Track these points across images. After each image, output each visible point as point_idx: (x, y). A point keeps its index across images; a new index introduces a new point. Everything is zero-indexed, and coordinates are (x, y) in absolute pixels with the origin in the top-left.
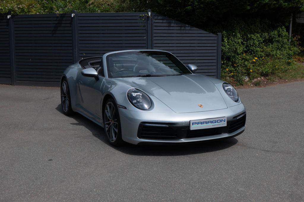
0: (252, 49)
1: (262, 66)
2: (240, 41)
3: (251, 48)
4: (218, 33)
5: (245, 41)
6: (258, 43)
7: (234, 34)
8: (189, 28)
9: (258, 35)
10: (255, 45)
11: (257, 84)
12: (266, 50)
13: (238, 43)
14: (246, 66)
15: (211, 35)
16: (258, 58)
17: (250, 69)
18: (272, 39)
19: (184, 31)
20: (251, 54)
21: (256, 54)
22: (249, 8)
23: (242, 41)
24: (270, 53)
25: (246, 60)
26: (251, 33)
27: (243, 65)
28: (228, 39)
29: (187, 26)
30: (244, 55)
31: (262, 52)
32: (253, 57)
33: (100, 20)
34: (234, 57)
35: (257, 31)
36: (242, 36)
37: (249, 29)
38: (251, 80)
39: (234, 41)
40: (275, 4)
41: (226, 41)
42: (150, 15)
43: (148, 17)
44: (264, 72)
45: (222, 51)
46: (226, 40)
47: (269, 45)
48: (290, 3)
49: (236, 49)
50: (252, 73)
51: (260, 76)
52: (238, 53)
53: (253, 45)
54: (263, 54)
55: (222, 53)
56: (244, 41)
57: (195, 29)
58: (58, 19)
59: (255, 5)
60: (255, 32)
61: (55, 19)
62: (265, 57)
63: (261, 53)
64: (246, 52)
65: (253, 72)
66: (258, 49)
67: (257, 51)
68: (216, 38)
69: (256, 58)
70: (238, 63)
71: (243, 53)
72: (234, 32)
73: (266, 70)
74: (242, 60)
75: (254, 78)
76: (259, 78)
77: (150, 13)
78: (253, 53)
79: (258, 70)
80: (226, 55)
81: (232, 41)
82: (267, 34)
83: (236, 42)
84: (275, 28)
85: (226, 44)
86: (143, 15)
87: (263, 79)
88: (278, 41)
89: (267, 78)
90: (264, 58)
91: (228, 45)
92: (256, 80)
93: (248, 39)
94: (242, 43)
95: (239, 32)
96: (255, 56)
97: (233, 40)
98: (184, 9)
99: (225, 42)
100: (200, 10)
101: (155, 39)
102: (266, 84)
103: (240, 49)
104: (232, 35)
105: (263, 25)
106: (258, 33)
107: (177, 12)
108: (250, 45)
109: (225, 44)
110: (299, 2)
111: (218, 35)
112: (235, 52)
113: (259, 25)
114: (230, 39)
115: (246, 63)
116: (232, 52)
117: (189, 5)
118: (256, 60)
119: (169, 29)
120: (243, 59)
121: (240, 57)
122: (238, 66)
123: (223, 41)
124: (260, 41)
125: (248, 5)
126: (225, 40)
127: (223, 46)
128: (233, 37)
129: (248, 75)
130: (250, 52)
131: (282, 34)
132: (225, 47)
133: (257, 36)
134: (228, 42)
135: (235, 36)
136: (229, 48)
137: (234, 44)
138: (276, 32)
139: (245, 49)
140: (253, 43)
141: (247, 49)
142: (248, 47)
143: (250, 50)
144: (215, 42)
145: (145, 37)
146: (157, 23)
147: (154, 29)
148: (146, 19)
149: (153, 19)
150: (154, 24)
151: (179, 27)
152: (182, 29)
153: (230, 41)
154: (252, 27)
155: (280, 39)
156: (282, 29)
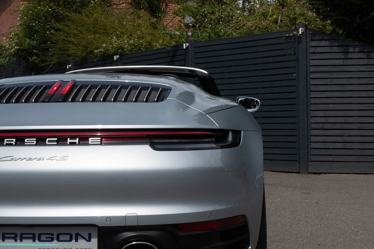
33: (225, 49)
42: (300, 33)
43: (299, 37)
58: (170, 55)
61: (166, 55)
86: (291, 35)
98: (369, 17)
101: (312, 76)
107: (355, 24)
119: (346, 57)
145: (294, 73)
146: (318, 48)
147: (311, 59)
148: (297, 40)
149: (308, 40)
150: (312, 50)
151: (365, 52)
152: (371, 57)
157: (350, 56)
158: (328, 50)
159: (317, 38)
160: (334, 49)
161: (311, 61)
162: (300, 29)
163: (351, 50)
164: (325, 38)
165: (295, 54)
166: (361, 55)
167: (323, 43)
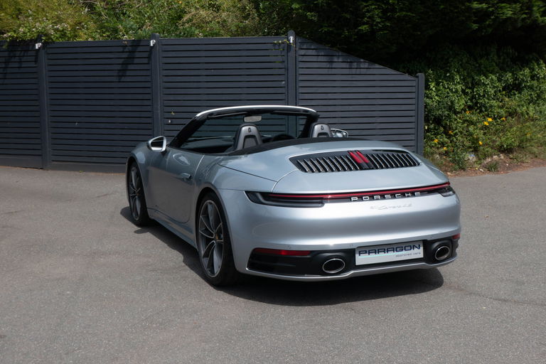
0: (482, 103)
1: (501, 135)
2: (459, 87)
3: (481, 101)
4: (419, 74)
5: (470, 88)
6: (493, 92)
7: (448, 75)
8: (366, 66)
9: (494, 77)
10: (488, 95)
11: (492, 168)
12: (508, 104)
13: (457, 91)
14: (471, 134)
15: (407, 77)
16: (494, 119)
17: (477, 140)
18: (520, 84)
19: (358, 71)
20: (481, 111)
21: (491, 111)
22: (475, 26)
23: (463, 87)
24: (516, 110)
25: (471, 123)
26: (480, 72)
27: (464, 132)
28: (438, 84)
29: (362, 60)
30: (468, 113)
31: (502, 107)
32: (484, 118)
33: (201, 50)
34: (449, 117)
35: (491, 69)
36: (464, 80)
37: (477, 65)
38: (480, 159)
39: (448, 88)
40: (524, 20)
41: (434, 89)
42: (291, 42)
43: (289, 45)
44: (505, 146)
45: (426, 107)
46: (432, 85)
47: (515, 94)
49: (452, 102)
50: (482, 148)
51: (496, 152)
52: (455, 110)
53: (484, 96)
54: (502, 112)
55: (425, 111)
56: (467, 87)
57: (377, 66)
59: (487, 23)
60: (488, 71)
62: (506, 117)
63: (499, 110)
64: (470, 108)
65: (483, 145)
66: (494, 103)
67: (491, 106)
68: (414, 84)
69: (490, 120)
70: (456, 129)
71: (465, 111)
72: (448, 71)
73: (509, 142)
74: (463, 123)
75: (485, 156)
76: (495, 157)
77: (292, 39)
78: (483, 109)
79: (494, 141)
80: (433, 115)
81: (444, 87)
82: (510, 74)
83: (451, 90)
84: (524, 63)
85: (434, 94)
86: (280, 42)
87: (502, 157)
88: (531, 88)
89: (511, 156)
90: (504, 119)
91: (437, 95)
92: (490, 160)
93: (475, 84)
94: (463, 91)
95: (458, 72)
96: (488, 116)
97: (446, 86)
98: (356, 31)
99: (431, 89)
100: (385, 32)
101: (301, 84)
102: (509, 168)
103: (460, 103)
104: (445, 76)
105: (502, 58)
106: (493, 72)
107: (342, 36)
108: (479, 95)
109: (430, 94)
111: (417, 77)
112: (451, 108)
113: (495, 58)
114: (441, 84)
115: (471, 128)
116: (445, 108)
117: (364, 24)
118: (489, 122)
119: (330, 67)
120: (465, 121)
121: (460, 118)
122: (456, 134)
123: (427, 87)
124: (497, 87)
125: (475, 22)
126: (432, 87)
127: (428, 97)
128: (446, 81)
129: (476, 150)
130: (478, 109)
131: (538, 73)
132: (432, 98)
133: (492, 79)
134: (438, 90)
135: (451, 79)
136: (440, 102)
137: (448, 93)
138: (527, 71)
139: (469, 103)
140: (484, 91)
141: (472, 102)
142: (475, 98)
143: (478, 105)
144: (414, 89)
145: (283, 81)
146: (305, 57)
147: (300, 68)
148: (286, 48)
149: (297, 49)
150: (300, 59)
151: (348, 62)
152: (353, 67)
153: (442, 87)
154: (482, 61)
155: (535, 83)
156: (538, 64)
157: (334, 65)
158: (314, 59)
159: (305, 47)
160: (321, 59)
161: (300, 70)
163: (336, 60)
164: (313, 47)
165: (284, 62)
166: (344, 65)
167: (310, 52)
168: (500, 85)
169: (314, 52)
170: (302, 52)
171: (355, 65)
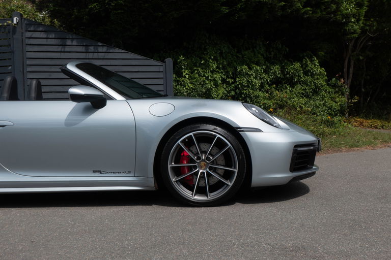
0: (246, 93)
2: (218, 77)
3: (245, 91)
4: (166, 59)
7: (203, 62)
8: (105, 49)
9: (259, 68)
10: (253, 85)
15: (152, 62)
18: (292, 78)
19: (95, 55)
22: (225, 10)
23: (223, 77)
28: (192, 71)
29: (100, 44)
31: (270, 99)
35: (256, 60)
37: (240, 56)
39: (204, 76)
40: (283, 8)
41: (187, 76)
42: (15, 23)
43: (13, 26)
46: (186, 73)
47: (286, 88)
48: (319, 11)
53: (248, 86)
54: (270, 103)
56: (228, 77)
57: (117, 50)
59: (239, 6)
60: (253, 62)
63: (266, 101)
67: (257, 97)
68: (161, 69)
72: (201, 59)
81: (199, 75)
82: (278, 66)
84: (295, 57)
85: (187, 81)
86: (5, 24)
88: (305, 83)
90: (272, 110)
91: (191, 83)
93: (235, 75)
94: (224, 81)
95: (215, 59)
97: (202, 75)
98: (87, 10)
99: (184, 77)
100: (120, 11)
104: (200, 64)
105: (273, 53)
106: (258, 64)
107: (73, 17)
108: (243, 85)
109: (183, 81)
110: (339, 13)
111: (165, 62)
113: (262, 50)
114: (196, 72)
119: (63, 51)
123: (179, 74)
124: (264, 79)
126: (184, 74)
128: (202, 69)
131: (312, 69)
132: (185, 86)
133: (257, 70)
134: (191, 78)
135: (206, 66)
136: (193, 89)
137: (204, 81)
138: (297, 65)
140: (248, 81)
142: (239, 88)
143: (243, 96)
144: (161, 75)
145: (10, 66)
146: (31, 40)
147: (27, 51)
148: (11, 31)
149: (24, 31)
150: (28, 41)
151: (83, 46)
152: (90, 51)
153: (197, 75)
154: (246, 52)
155: (309, 79)
156: (312, 61)
157: (67, 49)
158: (44, 42)
159: (32, 29)
160: (50, 42)
161: (28, 53)
162: (15, 18)
163: (69, 43)
165: (10, 45)
166: (80, 49)
167: (38, 34)
168: (267, 78)
169: (43, 35)
170: (28, 34)
171: (92, 49)
